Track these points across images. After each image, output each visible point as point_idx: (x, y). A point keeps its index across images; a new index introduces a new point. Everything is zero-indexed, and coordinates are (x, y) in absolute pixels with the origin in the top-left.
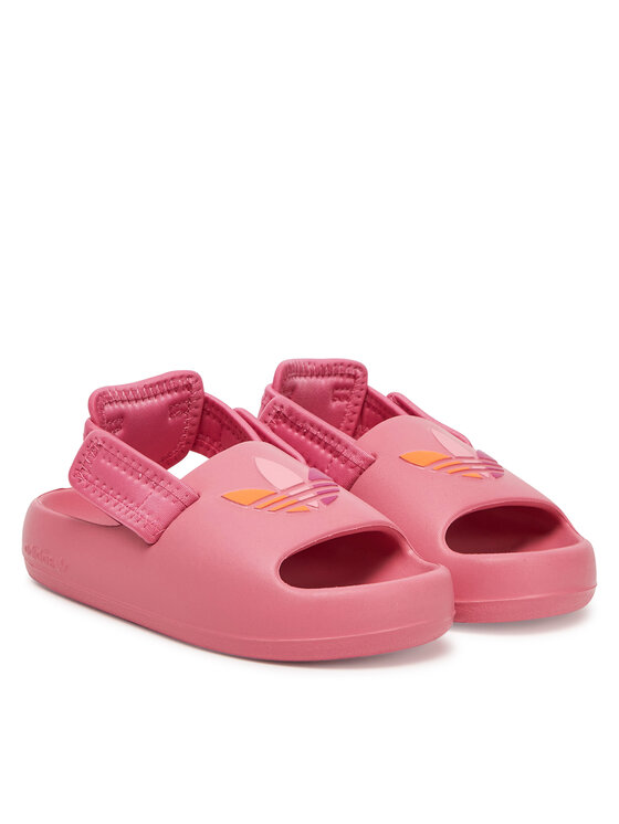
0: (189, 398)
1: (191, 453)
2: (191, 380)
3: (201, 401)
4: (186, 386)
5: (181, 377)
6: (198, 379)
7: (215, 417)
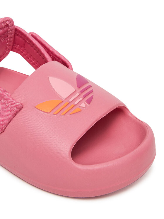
0: (7, 31)
1: (11, 52)
2: (8, 23)
3: (14, 31)
4: (6, 26)
5: (3, 22)
6: (11, 21)
7: (21, 37)
